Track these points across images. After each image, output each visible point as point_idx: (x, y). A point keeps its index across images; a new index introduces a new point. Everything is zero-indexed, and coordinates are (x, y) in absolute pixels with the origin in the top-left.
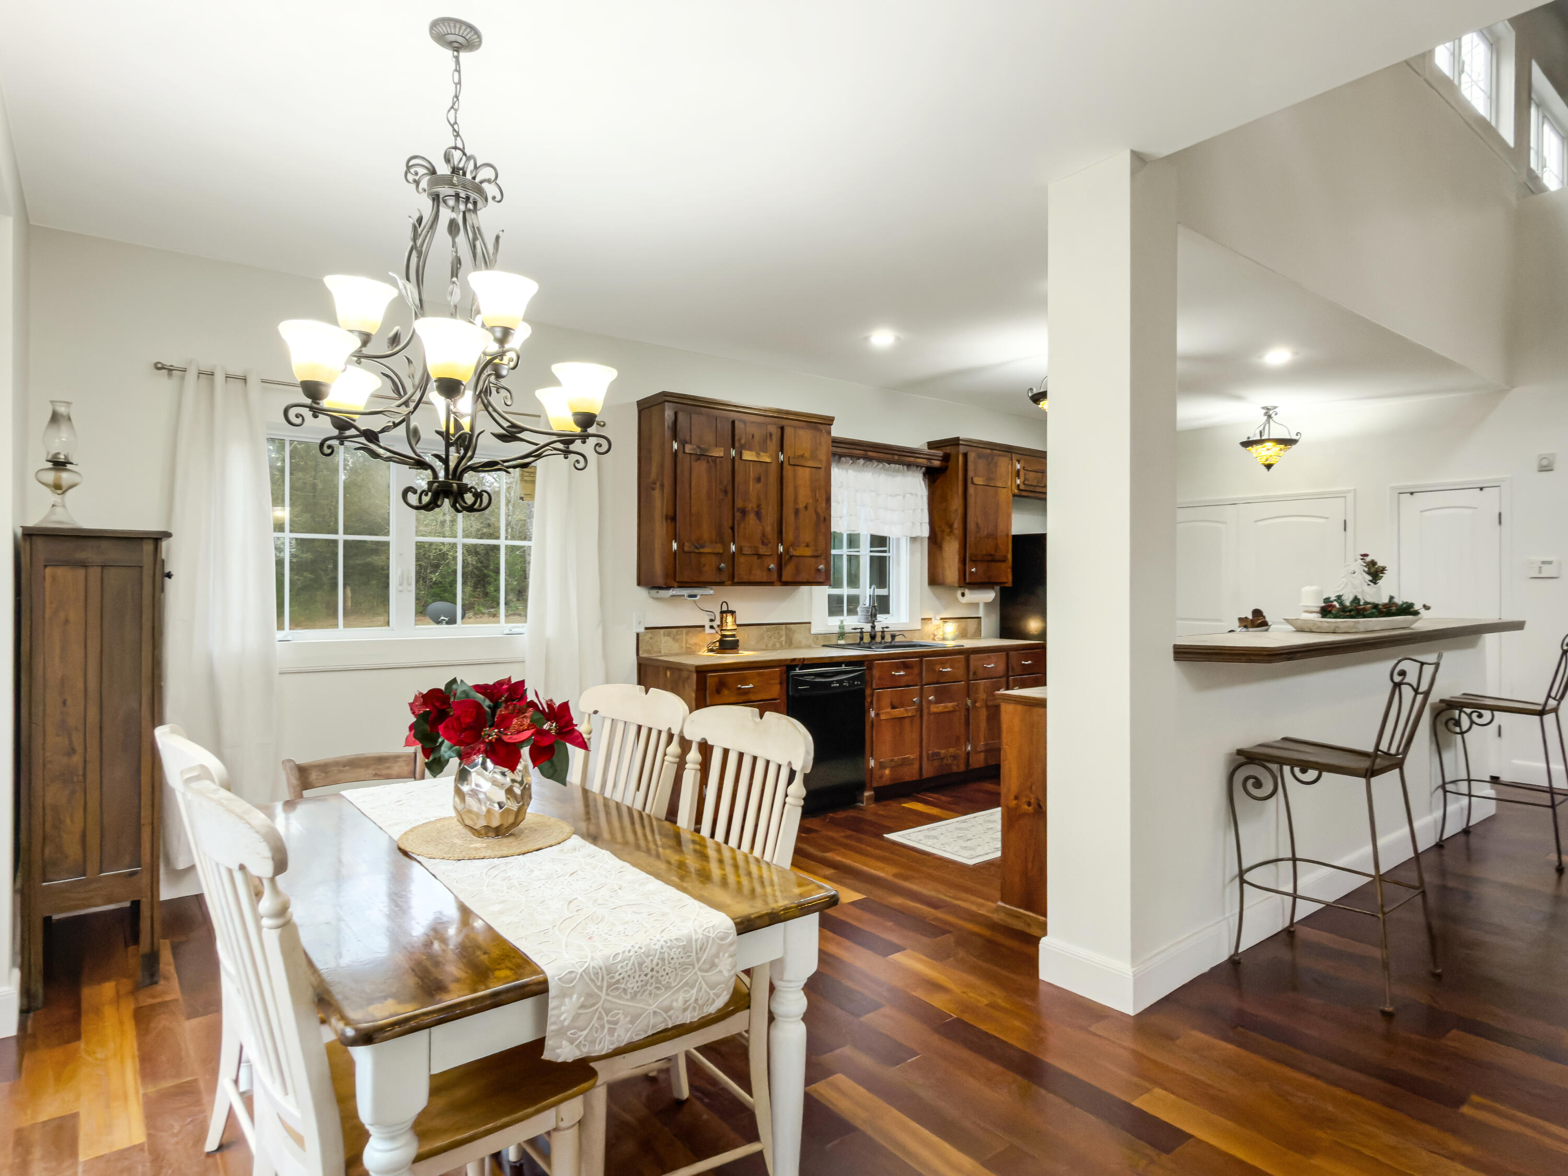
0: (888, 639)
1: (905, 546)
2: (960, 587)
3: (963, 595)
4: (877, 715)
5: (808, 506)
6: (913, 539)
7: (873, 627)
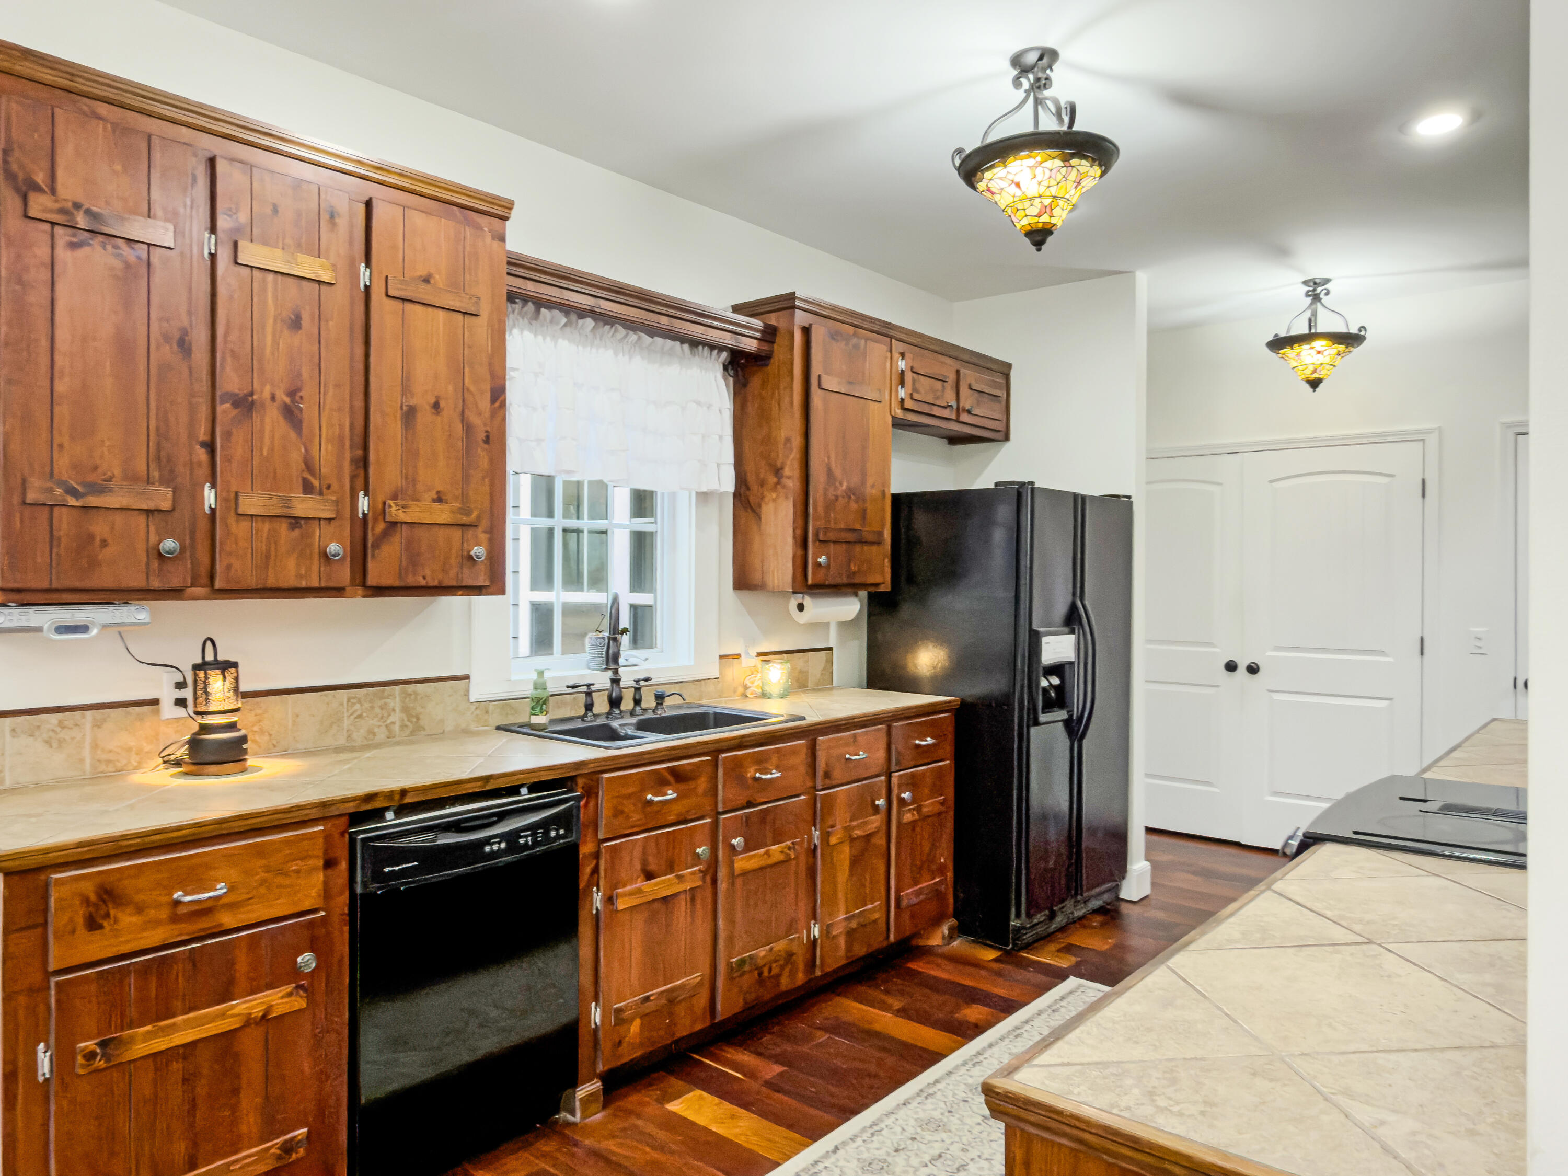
0: (649, 701)
1: (686, 509)
2: (794, 593)
3: (801, 607)
4: (610, 900)
5: (442, 404)
6: (704, 497)
7: (616, 681)
